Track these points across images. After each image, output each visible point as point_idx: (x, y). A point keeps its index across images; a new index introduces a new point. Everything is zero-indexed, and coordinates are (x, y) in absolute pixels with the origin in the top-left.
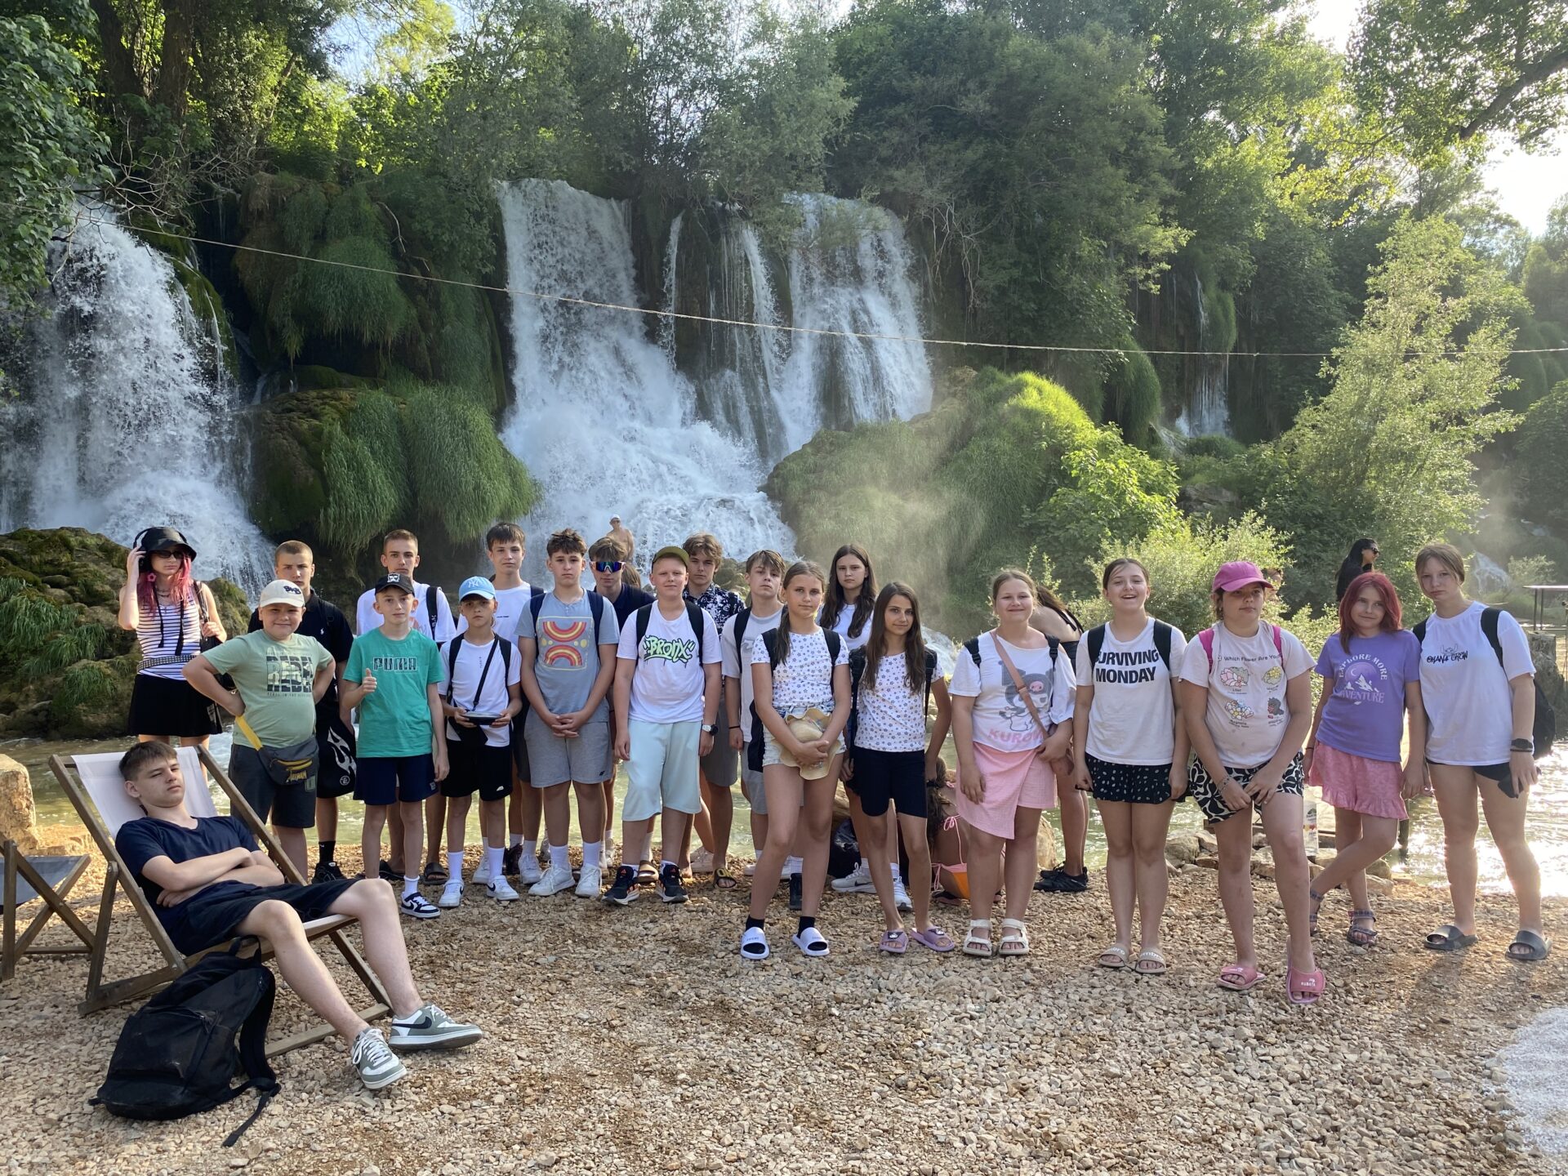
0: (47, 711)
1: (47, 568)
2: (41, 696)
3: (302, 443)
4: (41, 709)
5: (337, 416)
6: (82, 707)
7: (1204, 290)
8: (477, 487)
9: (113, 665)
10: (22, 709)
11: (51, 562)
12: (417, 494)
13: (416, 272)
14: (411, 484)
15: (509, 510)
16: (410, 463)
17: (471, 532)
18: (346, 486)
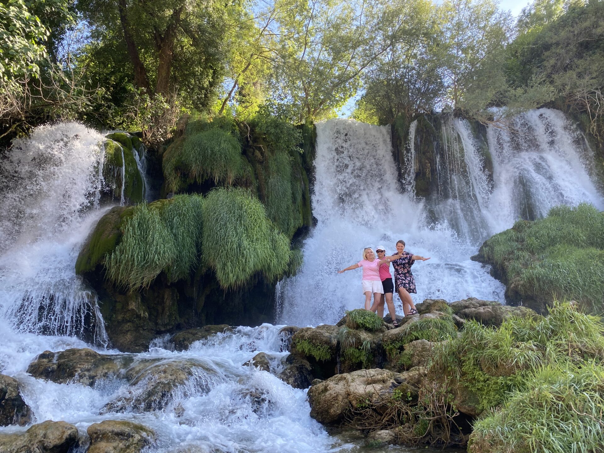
8: (239, 246)
12: (201, 254)
13: (258, 153)
14: (199, 246)
15: (269, 266)
16: (200, 234)
17: (232, 278)
18: (130, 240)
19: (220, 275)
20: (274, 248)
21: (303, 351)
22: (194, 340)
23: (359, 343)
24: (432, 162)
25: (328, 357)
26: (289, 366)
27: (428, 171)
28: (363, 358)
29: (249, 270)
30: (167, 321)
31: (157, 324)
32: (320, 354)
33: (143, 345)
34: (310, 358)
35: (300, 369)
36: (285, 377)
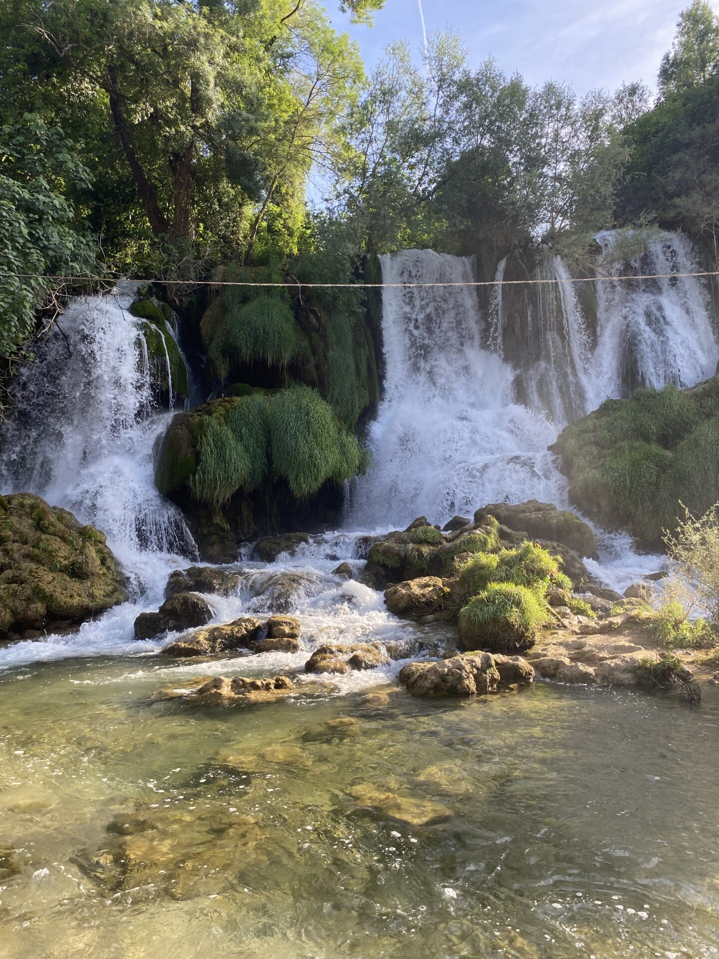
3: (191, 431)
5: (224, 412)
12: (272, 464)
13: (312, 318)
14: (269, 456)
15: (340, 472)
16: (269, 442)
17: (305, 488)
18: (210, 459)
19: (293, 485)
20: (343, 453)
21: (378, 561)
22: (279, 552)
23: (421, 554)
24: (523, 316)
25: (398, 565)
26: (368, 573)
27: (517, 327)
28: (425, 566)
29: (321, 480)
30: (246, 531)
31: (237, 534)
32: (391, 563)
33: (231, 555)
34: (384, 566)
35: (376, 575)
36: (364, 581)
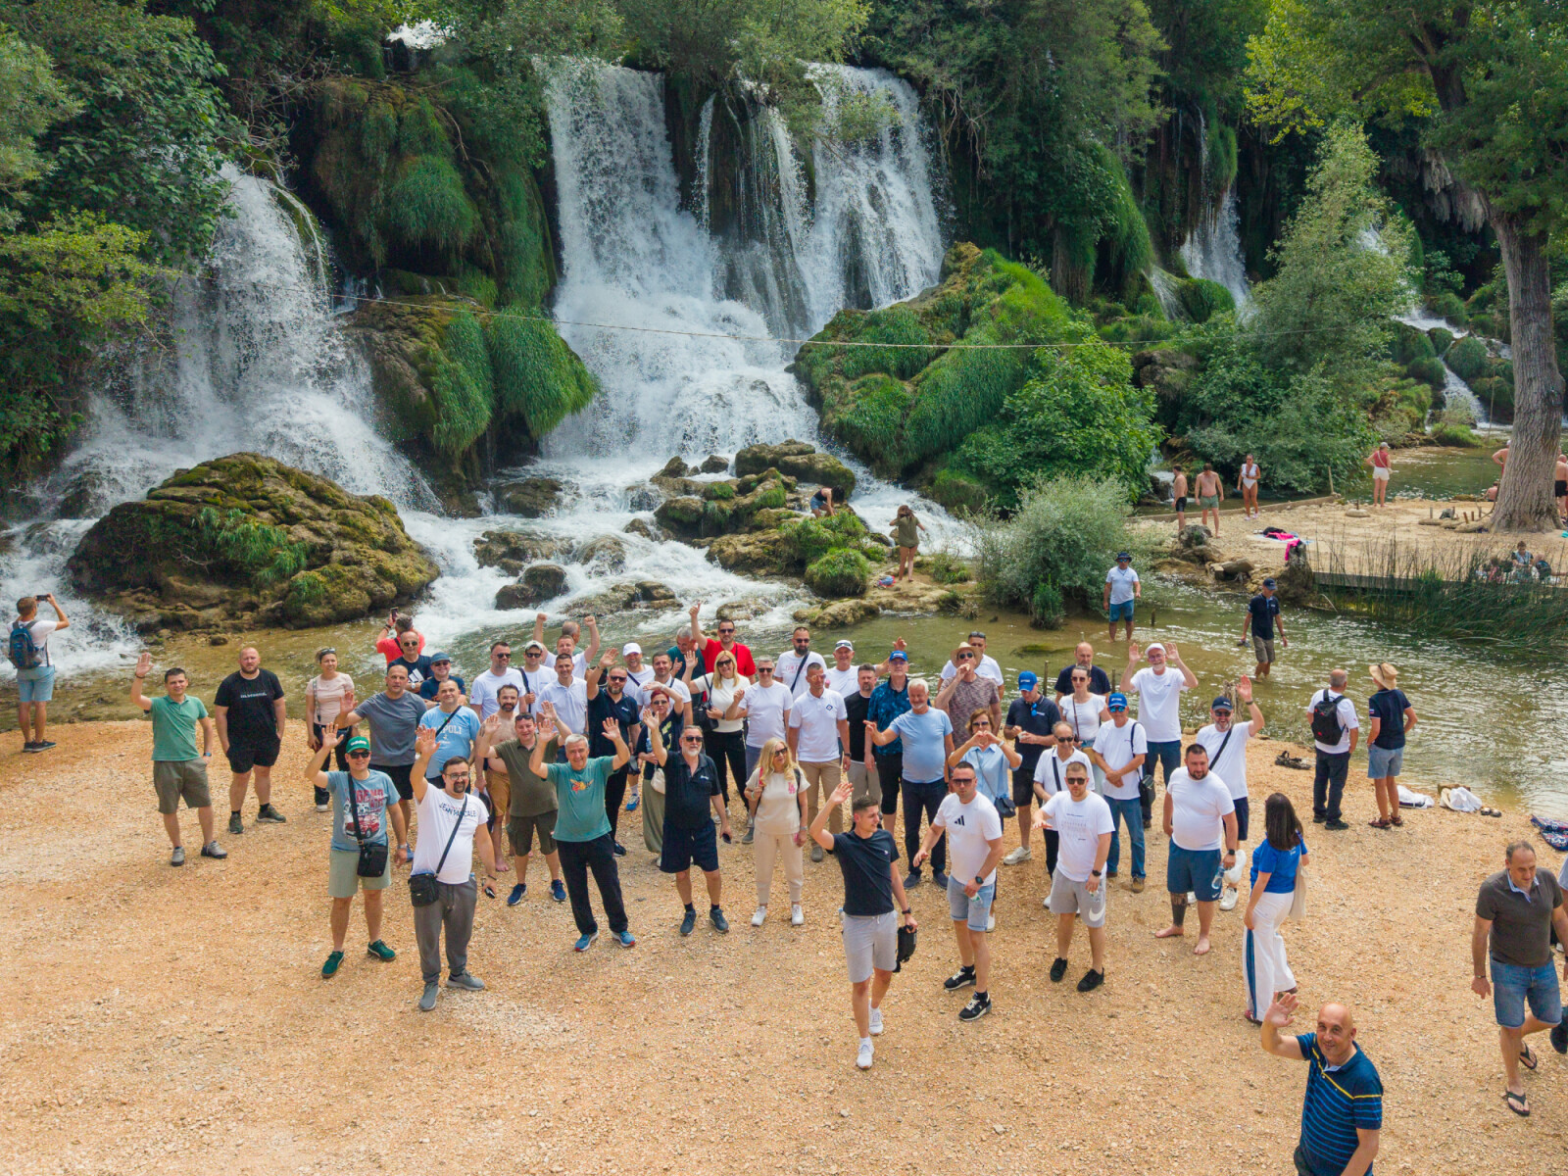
0: (281, 608)
1: (248, 493)
2: (275, 599)
3: (413, 365)
4: (277, 607)
5: (434, 334)
6: (306, 606)
7: (1207, 127)
9: (323, 573)
10: (263, 608)
11: (249, 489)
12: (502, 398)
13: (477, 173)
25: (695, 520)
32: (688, 518)
33: (475, 509)
34: (678, 521)
